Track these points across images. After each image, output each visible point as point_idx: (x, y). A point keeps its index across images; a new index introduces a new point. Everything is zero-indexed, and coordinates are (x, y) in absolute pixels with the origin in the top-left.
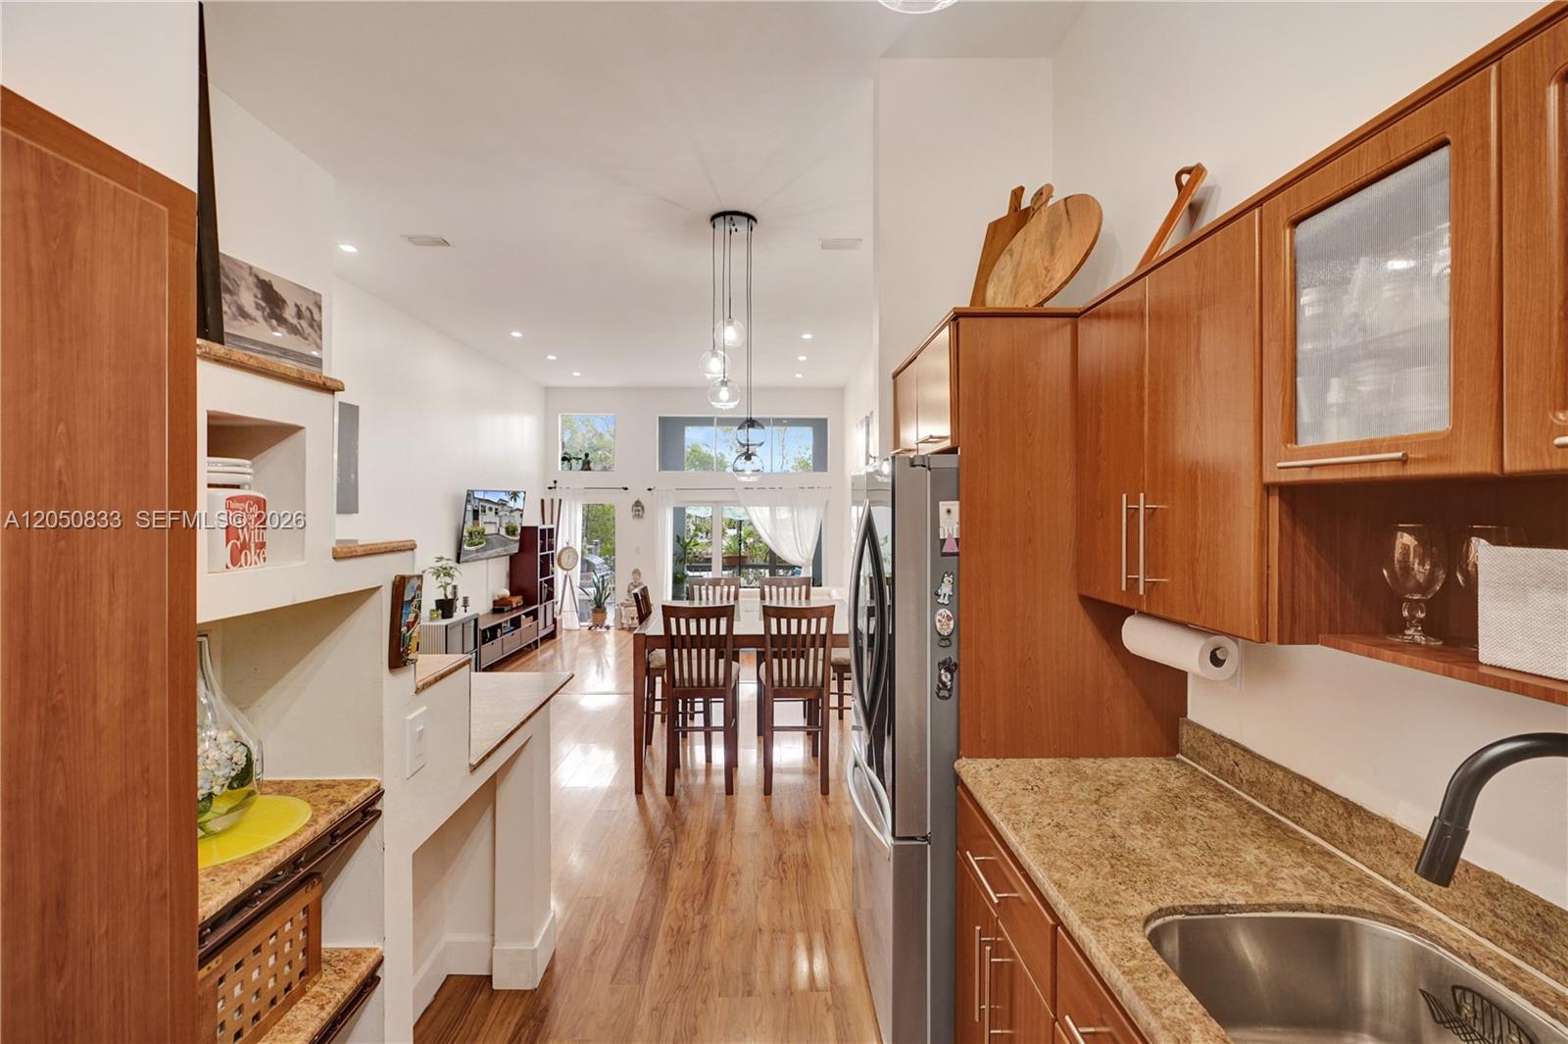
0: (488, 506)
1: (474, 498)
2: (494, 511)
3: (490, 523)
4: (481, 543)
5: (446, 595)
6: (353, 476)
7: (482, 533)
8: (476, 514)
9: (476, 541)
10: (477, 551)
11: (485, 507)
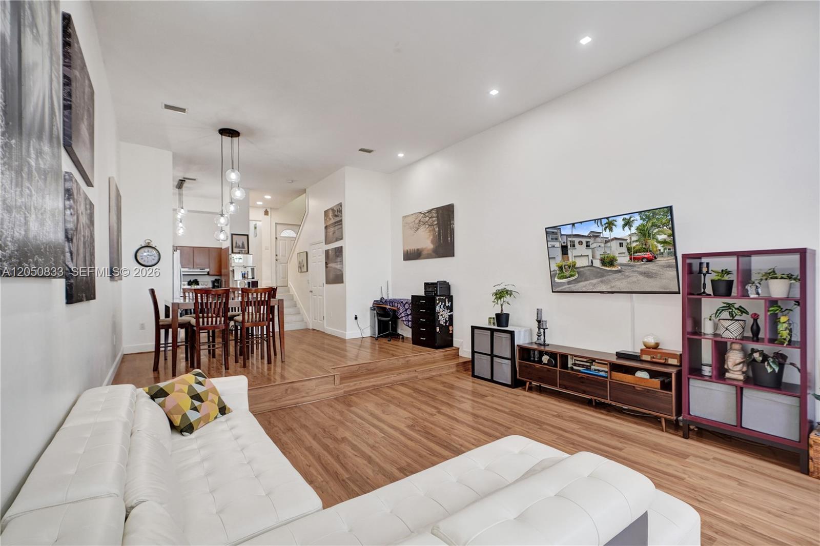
0: (577, 240)
1: (561, 235)
2: (584, 244)
3: (581, 256)
4: (571, 276)
5: (502, 310)
6: (449, 239)
7: (573, 266)
8: (564, 250)
9: (567, 274)
10: (569, 283)
11: (574, 242)
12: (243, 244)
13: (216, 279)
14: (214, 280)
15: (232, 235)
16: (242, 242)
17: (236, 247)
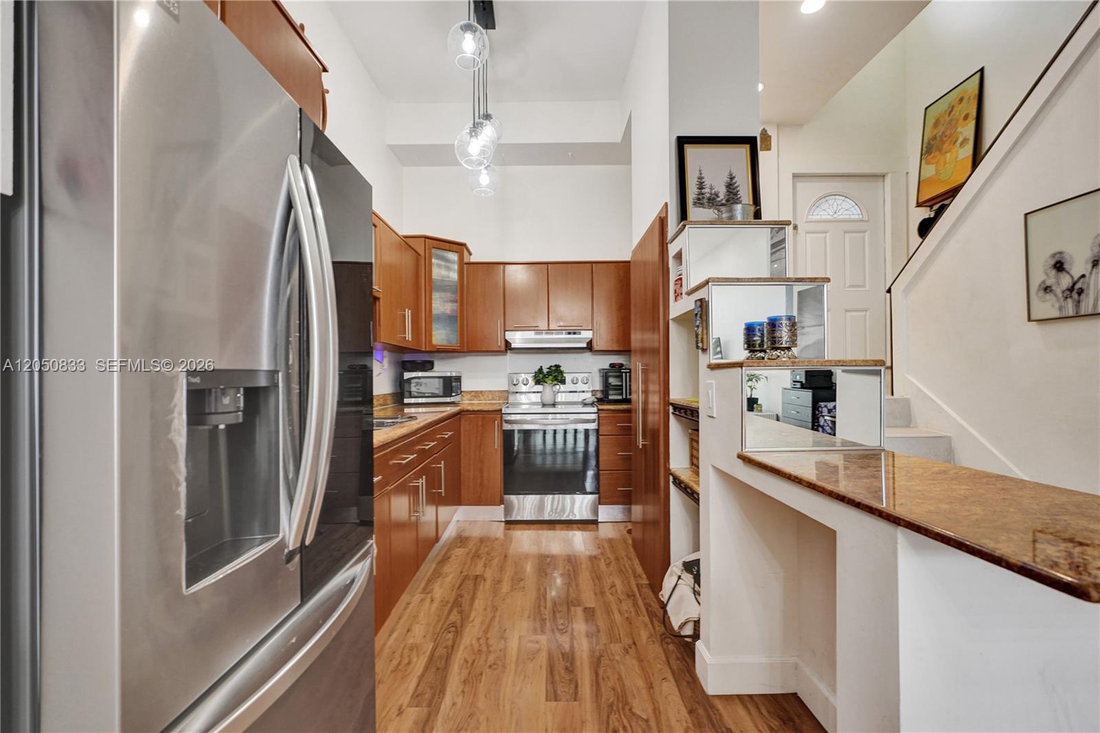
12: (731, 187)
13: (612, 365)
14: (607, 366)
15: (682, 142)
16: (726, 179)
17: (699, 202)
